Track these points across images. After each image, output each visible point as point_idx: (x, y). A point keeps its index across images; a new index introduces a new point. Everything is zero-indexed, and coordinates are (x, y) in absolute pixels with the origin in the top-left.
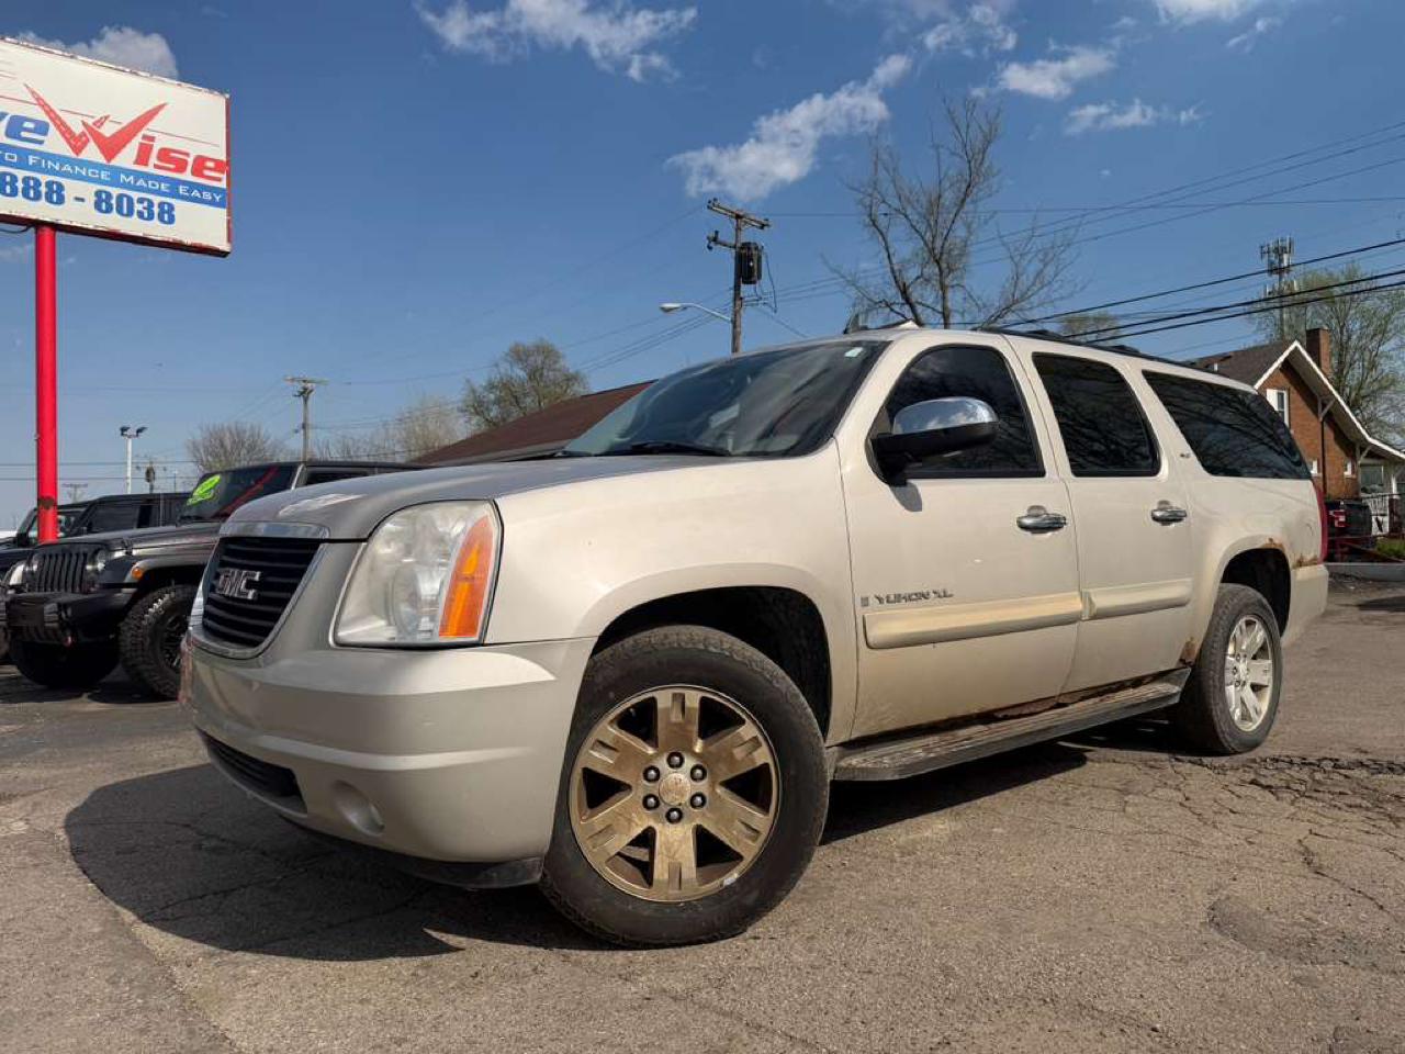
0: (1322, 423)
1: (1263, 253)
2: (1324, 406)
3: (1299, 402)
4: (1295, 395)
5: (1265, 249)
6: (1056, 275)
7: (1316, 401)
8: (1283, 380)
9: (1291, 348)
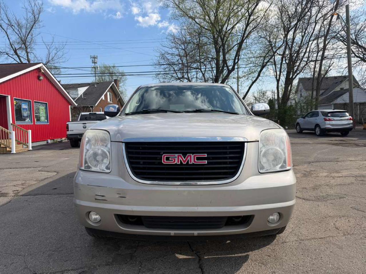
0: (118, 101)
1: (91, 58)
2: (118, 98)
3: (114, 96)
4: (113, 94)
5: (91, 57)
6: (62, 56)
7: (116, 96)
8: (111, 91)
9: (112, 83)
